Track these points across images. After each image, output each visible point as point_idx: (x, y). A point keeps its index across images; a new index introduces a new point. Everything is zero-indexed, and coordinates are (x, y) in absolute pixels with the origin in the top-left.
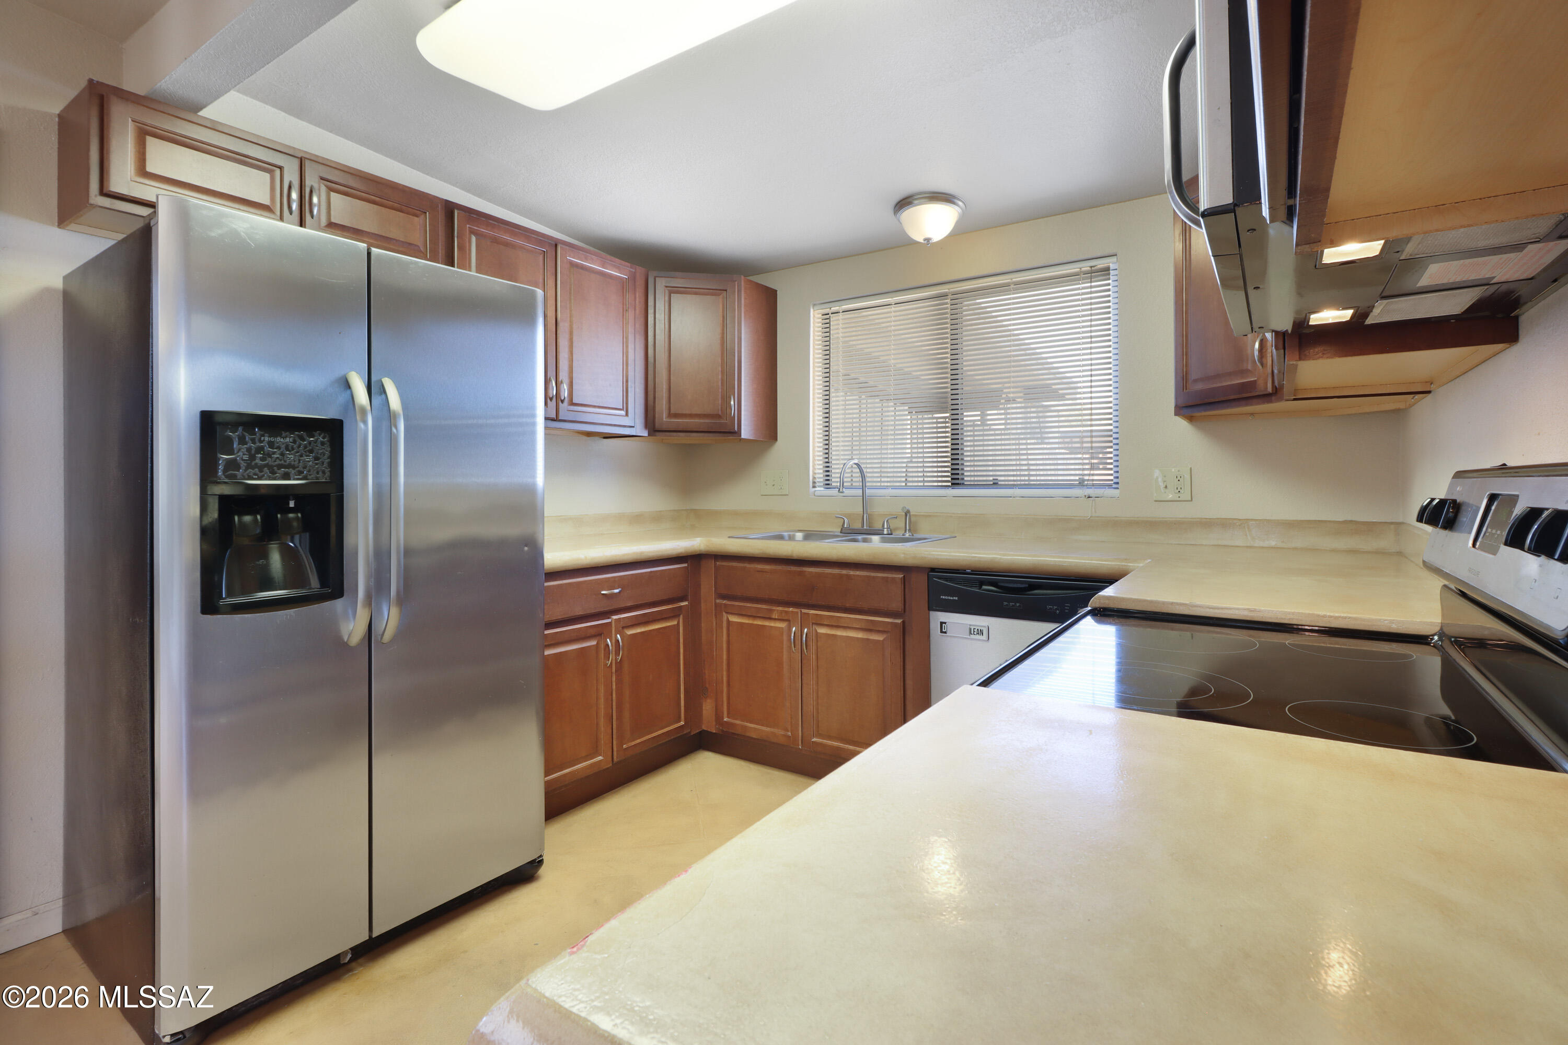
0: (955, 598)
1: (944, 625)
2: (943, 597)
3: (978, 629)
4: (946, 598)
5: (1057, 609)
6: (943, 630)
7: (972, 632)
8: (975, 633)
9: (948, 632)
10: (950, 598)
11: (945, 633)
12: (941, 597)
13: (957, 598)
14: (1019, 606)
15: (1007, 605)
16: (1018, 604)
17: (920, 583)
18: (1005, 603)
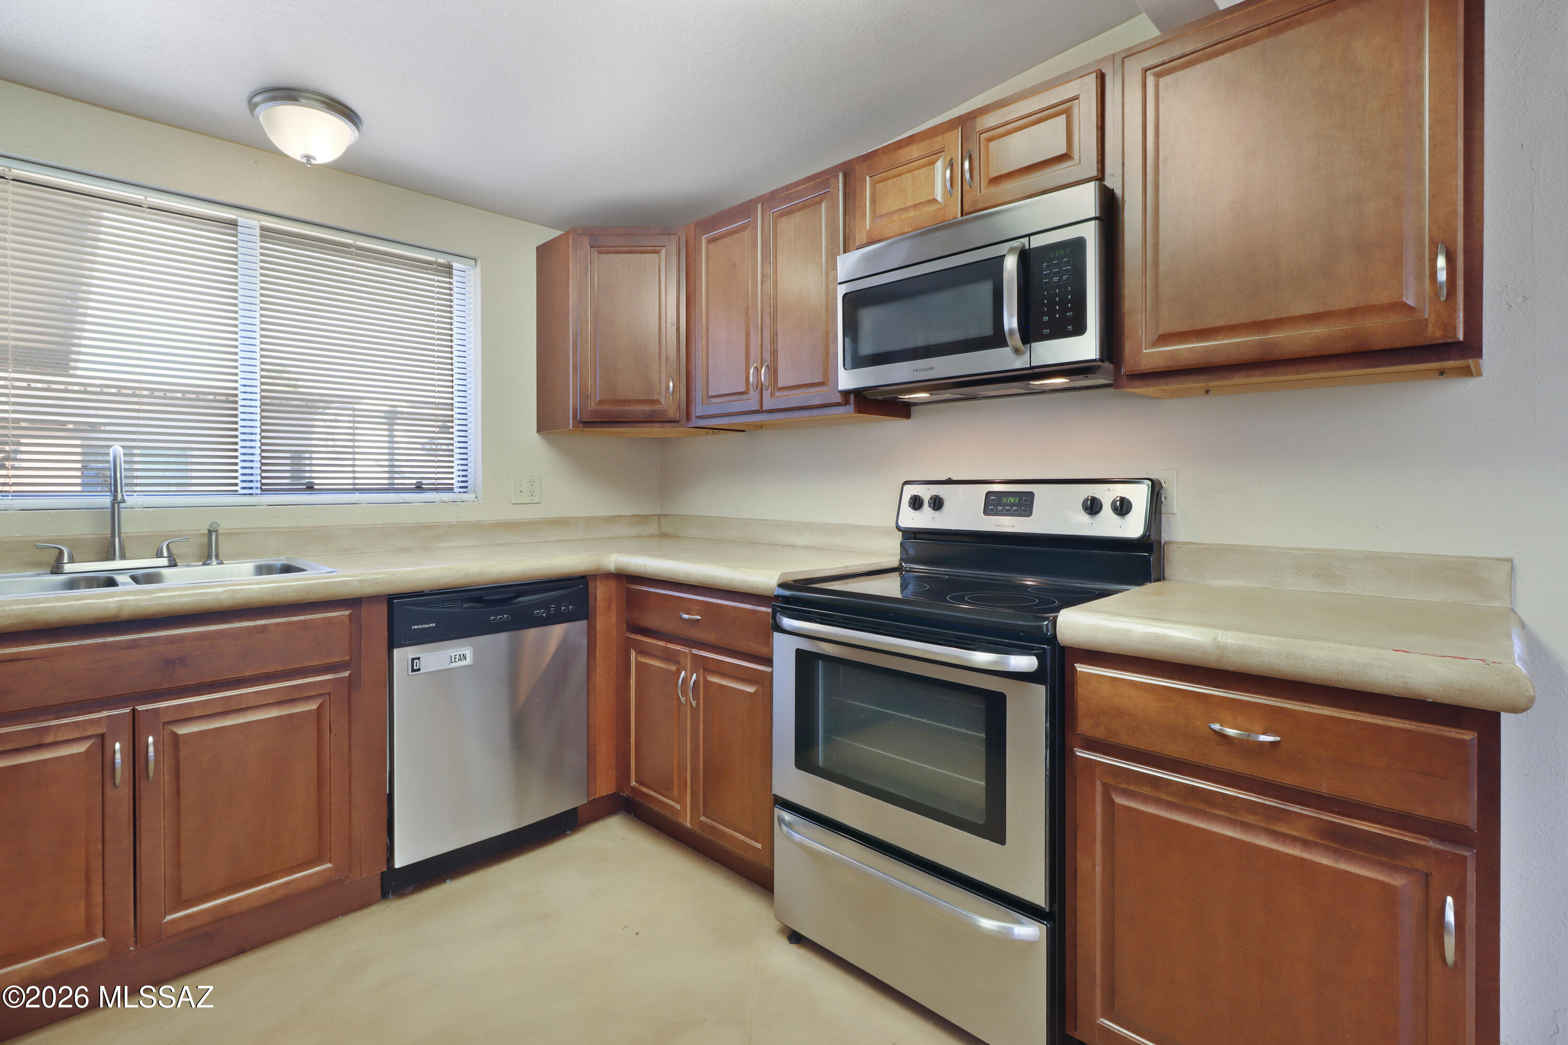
0: (431, 625)
1: (415, 661)
2: (416, 627)
3: (460, 655)
4: (420, 627)
5: (543, 613)
6: (415, 668)
7: (453, 660)
8: (457, 660)
9: (422, 668)
10: (424, 626)
11: (419, 670)
12: (413, 627)
13: (434, 625)
14: (508, 618)
15: (494, 619)
16: (506, 616)
17: (378, 617)
18: (492, 618)
